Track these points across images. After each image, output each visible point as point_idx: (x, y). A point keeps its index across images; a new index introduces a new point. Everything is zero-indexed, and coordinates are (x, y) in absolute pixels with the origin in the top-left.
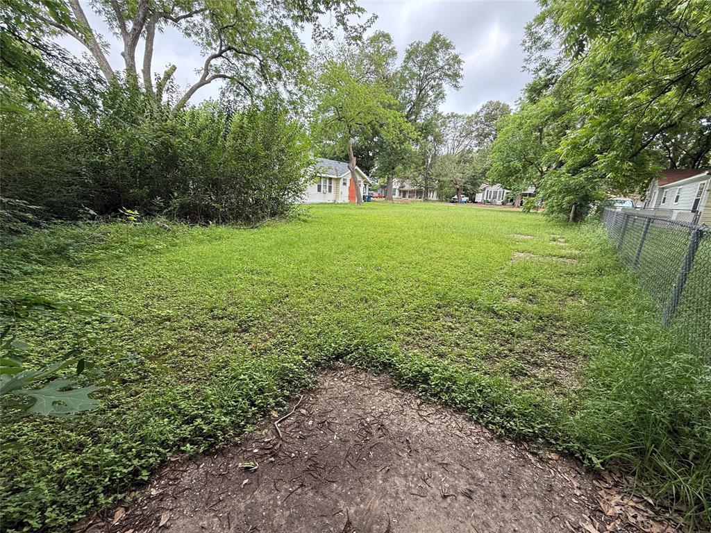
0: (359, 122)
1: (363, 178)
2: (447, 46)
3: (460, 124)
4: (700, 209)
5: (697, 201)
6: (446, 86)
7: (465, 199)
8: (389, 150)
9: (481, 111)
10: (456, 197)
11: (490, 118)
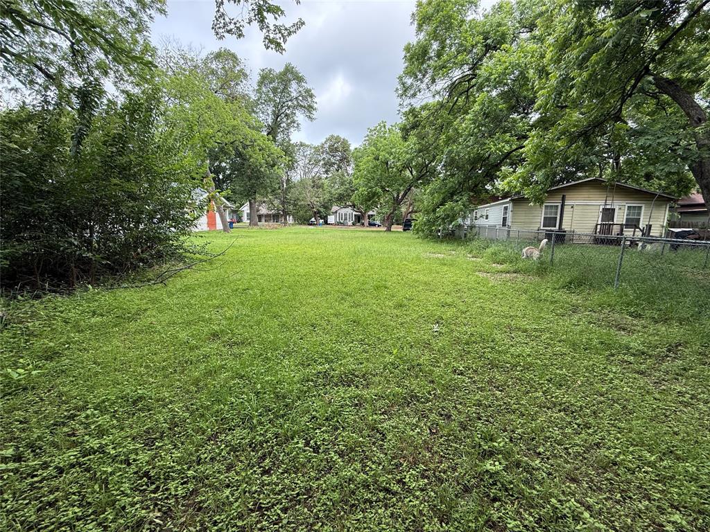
0: (219, 141)
2: (300, 80)
3: (308, 153)
4: (509, 222)
5: (505, 219)
6: (300, 116)
7: (321, 221)
8: (250, 173)
9: (326, 142)
10: (313, 219)
11: (333, 150)
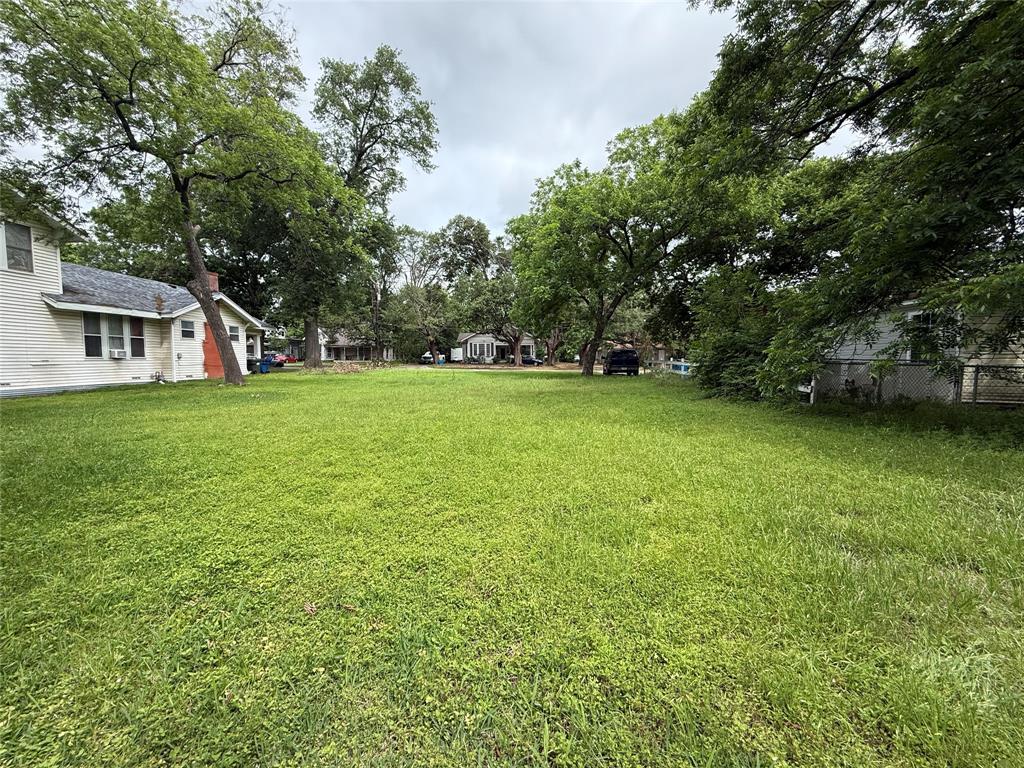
1: (244, 321)
3: (420, 245)
7: (441, 357)
9: (449, 227)
11: (461, 240)
